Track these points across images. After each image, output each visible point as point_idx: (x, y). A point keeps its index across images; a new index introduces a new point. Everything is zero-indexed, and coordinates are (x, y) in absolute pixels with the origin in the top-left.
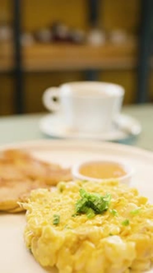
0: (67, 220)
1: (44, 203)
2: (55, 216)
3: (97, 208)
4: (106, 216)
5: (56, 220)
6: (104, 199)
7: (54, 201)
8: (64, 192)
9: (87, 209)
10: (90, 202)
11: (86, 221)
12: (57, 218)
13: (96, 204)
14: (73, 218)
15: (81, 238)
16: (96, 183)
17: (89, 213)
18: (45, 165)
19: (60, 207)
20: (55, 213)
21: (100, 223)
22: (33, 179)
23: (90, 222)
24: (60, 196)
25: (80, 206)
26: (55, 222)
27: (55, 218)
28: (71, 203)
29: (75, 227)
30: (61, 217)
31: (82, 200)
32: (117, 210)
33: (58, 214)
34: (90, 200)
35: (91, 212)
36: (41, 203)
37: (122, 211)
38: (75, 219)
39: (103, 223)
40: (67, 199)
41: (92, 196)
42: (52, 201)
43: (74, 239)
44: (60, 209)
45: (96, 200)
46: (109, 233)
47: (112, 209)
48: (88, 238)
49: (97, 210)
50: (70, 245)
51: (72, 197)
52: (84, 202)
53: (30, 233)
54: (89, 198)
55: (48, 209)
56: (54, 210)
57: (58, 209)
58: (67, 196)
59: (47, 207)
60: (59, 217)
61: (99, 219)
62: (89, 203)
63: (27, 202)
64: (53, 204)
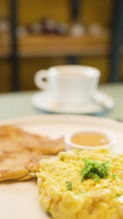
0: (78, 185)
1: (54, 172)
2: (67, 183)
3: (101, 173)
4: (109, 179)
5: (69, 185)
6: (106, 165)
7: (61, 169)
8: (66, 160)
9: (93, 174)
10: (94, 168)
11: (94, 185)
12: (69, 184)
13: (100, 170)
14: (82, 183)
15: (96, 200)
16: (90, 150)
17: (95, 178)
18: (37, 137)
19: (68, 174)
20: (66, 179)
21: (107, 185)
22: (30, 150)
23: (98, 186)
24: (65, 165)
25: (86, 172)
26: (69, 188)
27: (68, 184)
28: (76, 170)
29: (87, 191)
30: (72, 183)
31: (87, 167)
32: (115, 173)
33: (69, 180)
34: (94, 167)
35: (96, 177)
36: (51, 172)
37: (120, 174)
38: (84, 183)
39: (109, 185)
40: (71, 167)
41: (95, 163)
42: (60, 169)
43: (90, 202)
44: (69, 176)
45: (100, 167)
46: (116, 194)
47: (112, 173)
48: (101, 200)
49: (101, 175)
50: (87, 206)
51: (74, 164)
52: (89, 169)
53: (48, 198)
54: (93, 165)
55: (59, 177)
56: (64, 177)
57: (67, 176)
58: (70, 164)
59: (57, 175)
60: (71, 183)
61: (105, 182)
62: (94, 170)
63: (39, 172)
64: (61, 171)
